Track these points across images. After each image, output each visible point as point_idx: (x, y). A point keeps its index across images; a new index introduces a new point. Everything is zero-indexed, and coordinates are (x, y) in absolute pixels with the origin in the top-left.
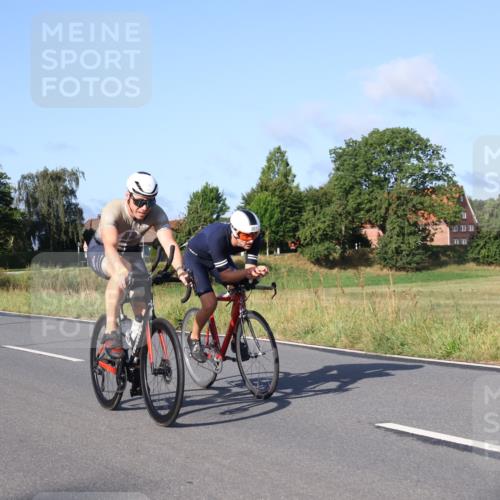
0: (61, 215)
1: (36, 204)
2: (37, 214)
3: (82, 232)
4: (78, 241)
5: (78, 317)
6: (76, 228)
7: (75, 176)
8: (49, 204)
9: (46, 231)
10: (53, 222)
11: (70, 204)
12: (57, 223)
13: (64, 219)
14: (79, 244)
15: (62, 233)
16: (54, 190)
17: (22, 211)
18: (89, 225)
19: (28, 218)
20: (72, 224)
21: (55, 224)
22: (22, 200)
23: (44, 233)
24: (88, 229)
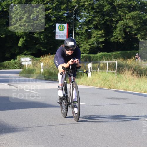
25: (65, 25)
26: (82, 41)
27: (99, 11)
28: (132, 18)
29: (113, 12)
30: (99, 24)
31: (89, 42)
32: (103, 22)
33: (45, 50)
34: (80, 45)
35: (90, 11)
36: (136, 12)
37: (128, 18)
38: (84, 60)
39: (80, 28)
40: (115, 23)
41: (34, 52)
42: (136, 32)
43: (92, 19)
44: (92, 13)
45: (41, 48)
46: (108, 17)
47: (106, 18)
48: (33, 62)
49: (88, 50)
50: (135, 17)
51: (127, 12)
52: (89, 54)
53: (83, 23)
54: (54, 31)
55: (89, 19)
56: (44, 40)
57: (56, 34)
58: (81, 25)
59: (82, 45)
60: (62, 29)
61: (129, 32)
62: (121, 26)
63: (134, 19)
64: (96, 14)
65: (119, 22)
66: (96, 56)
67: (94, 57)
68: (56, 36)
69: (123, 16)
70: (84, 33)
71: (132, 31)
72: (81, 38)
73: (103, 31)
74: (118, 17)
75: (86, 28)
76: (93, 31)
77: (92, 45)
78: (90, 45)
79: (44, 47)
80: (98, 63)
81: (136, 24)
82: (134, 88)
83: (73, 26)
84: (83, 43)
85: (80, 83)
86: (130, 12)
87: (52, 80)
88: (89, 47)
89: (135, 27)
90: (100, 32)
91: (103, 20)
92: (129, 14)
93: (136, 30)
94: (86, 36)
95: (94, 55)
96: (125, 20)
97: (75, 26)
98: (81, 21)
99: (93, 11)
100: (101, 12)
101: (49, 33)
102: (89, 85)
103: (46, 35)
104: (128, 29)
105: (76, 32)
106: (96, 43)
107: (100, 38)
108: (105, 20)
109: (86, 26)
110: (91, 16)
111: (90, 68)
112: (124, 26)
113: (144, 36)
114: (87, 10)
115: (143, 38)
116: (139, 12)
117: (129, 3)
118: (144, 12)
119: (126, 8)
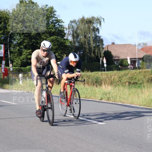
0: (92, 42)
1: (78, 36)
2: (78, 42)
3: (102, 52)
4: (101, 57)
5: (101, 99)
6: (99, 50)
7: (99, 21)
8: (85, 37)
9: (83, 51)
10: (87, 46)
11: (96, 37)
12: (89, 47)
13: (93, 45)
14: (101, 59)
15: (92, 53)
16: (88, 29)
17: (70, 40)
18: (107, 48)
19: (73, 44)
20: (97, 48)
21: (88, 48)
22: (70, 35)
23: (82, 52)
24: (106, 50)
25: (3, 46)
26: (15, 57)
28: (52, 41)
29: (38, 36)
30: (28, 45)
32: (31, 43)
35: (21, 35)
36: (55, 36)
38: (17, 72)
43: (22, 41)
44: (22, 37)
46: (34, 40)
47: (33, 41)
49: (20, 64)
50: (54, 40)
51: (48, 36)
52: (20, 67)
53: (16, 44)
55: (20, 41)
58: (15, 46)
59: (15, 60)
63: (54, 41)
64: (25, 38)
66: (26, 69)
67: (24, 69)
70: (17, 52)
72: (14, 55)
73: (31, 50)
75: (18, 48)
76: (23, 50)
77: (23, 61)
78: (21, 60)
80: (27, 74)
81: (55, 46)
83: (8, 46)
84: (16, 59)
85: (14, 89)
86: (50, 37)
88: (21, 62)
90: (29, 51)
92: (50, 38)
94: (18, 54)
95: (24, 68)
97: (10, 47)
98: (14, 43)
99: (23, 36)
100: (29, 36)
102: (20, 90)
105: (11, 51)
106: (26, 59)
107: (28, 55)
110: (22, 39)
111: (21, 77)
113: (60, 54)
114: (18, 35)
115: (60, 56)
116: (57, 37)
117: (50, 30)
118: (61, 37)
119: (47, 33)
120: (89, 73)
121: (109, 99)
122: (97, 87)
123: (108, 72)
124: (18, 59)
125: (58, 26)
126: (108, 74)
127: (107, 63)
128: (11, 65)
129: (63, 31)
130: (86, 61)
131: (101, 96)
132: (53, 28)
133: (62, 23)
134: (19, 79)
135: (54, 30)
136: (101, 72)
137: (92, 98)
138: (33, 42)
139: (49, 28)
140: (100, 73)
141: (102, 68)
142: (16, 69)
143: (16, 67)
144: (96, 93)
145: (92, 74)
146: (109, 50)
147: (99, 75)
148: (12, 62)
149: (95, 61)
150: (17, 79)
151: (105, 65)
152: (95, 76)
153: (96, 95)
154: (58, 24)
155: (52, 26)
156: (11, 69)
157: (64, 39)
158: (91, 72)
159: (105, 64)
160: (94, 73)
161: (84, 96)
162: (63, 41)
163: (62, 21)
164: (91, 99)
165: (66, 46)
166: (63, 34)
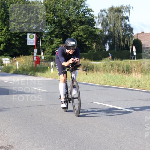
0: (121, 31)
1: (107, 25)
2: (108, 31)
3: (132, 41)
4: (130, 45)
5: (131, 87)
6: (129, 38)
11: (126, 25)
12: (119, 36)
13: (122, 34)
14: (131, 47)
15: (122, 41)
16: (117, 18)
17: (100, 29)
18: (136, 37)
19: (103, 33)
20: (127, 36)
21: (117, 36)
22: (100, 23)
23: (112, 41)
24: (136, 39)
25: (34, 35)
26: (46, 46)
27: (59, 24)
28: (82, 30)
29: (68, 25)
30: (59, 34)
31: (52, 47)
32: (62, 32)
33: (20, 53)
34: (45, 49)
36: (85, 26)
37: (79, 30)
38: (48, 60)
39: (45, 37)
40: (70, 33)
41: (12, 54)
42: (85, 40)
43: (53, 30)
44: (53, 26)
45: (17, 51)
46: (65, 29)
48: (11, 61)
49: (51, 53)
51: (78, 25)
52: (51, 55)
53: (47, 33)
54: (26, 39)
55: (51, 30)
56: (19, 45)
57: (28, 41)
58: (45, 34)
59: (47, 49)
60: (32, 37)
61: (80, 40)
62: (75, 35)
63: (84, 30)
64: (56, 27)
65: (73, 32)
68: (28, 43)
69: (76, 28)
70: (48, 41)
71: (82, 39)
72: (46, 44)
73: (62, 39)
74: (72, 29)
75: (49, 37)
76: (55, 39)
77: (54, 49)
78: (52, 49)
79: (19, 51)
81: (85, 34)
82: (84, 80)
83: (40, 35)
85: (45, 76)
86: (80, 26)
87: (25, 75)
89: (84, 36)
90: (59, 40)
91: (62, 31)
92: (80, 27)
93: (85, 38)
94: (49, 42)
96: (77, 31)
97: (41, 36)
98: (45, 32)
99: (54, 25)
100: (60, 25)
101: (23, 40)
102: (52, 78)
103: (21, 42)
104: (79, 38)
105: (42, 40)
107: (59, 44)
108: (63, 31)
109: (49, 35)
110: (53, 28)
111: (53, 65)
112: (76, 36)
113: (90, 43)
114: (50, 24)
115: (90, 44)
116: (87, 26)
117: (80, 19)
118: (91, 26)
119: (78, 22)
120: (119, 62)
121: (138, 87)
122: (127, 75)
123: (137, 60)
124: (49, 47)
125: (88, 15)
126: (138, 62)
127: (136, 52)
128: (42, 54)
129: (93, 20)
130: (116, 50)
131: (130, 83)
132: (83, 17)
133: (92, 12)
134: (50, 67)
135: (85, 19)
136: (131, 60)
137: (121, 85)
138: (64, 31)
139: (79, 17)
140: (129, 61)
141: (131, 56)
142: (47, 57)
143: (47, 55)
144: (126, 81)
145: (122, 62)
146: (138, 38)
147: (129, 63)
148: (44, 51)
149: (124, 49)
150: (49, 67)
151: (135, 54)
152: (124, 64)
153: (126, 83)
154: (89, 13)
155: (83, 15)
156: (43, 58)
157: (94, 28)
158: (121, 60)
159: (134, 52)
160: (123, 61)
161: (114, 84)
162: (94, 30)
163: (92, 11)
164: (121, 87)
165: (96, 35)
166: (93, 23)
